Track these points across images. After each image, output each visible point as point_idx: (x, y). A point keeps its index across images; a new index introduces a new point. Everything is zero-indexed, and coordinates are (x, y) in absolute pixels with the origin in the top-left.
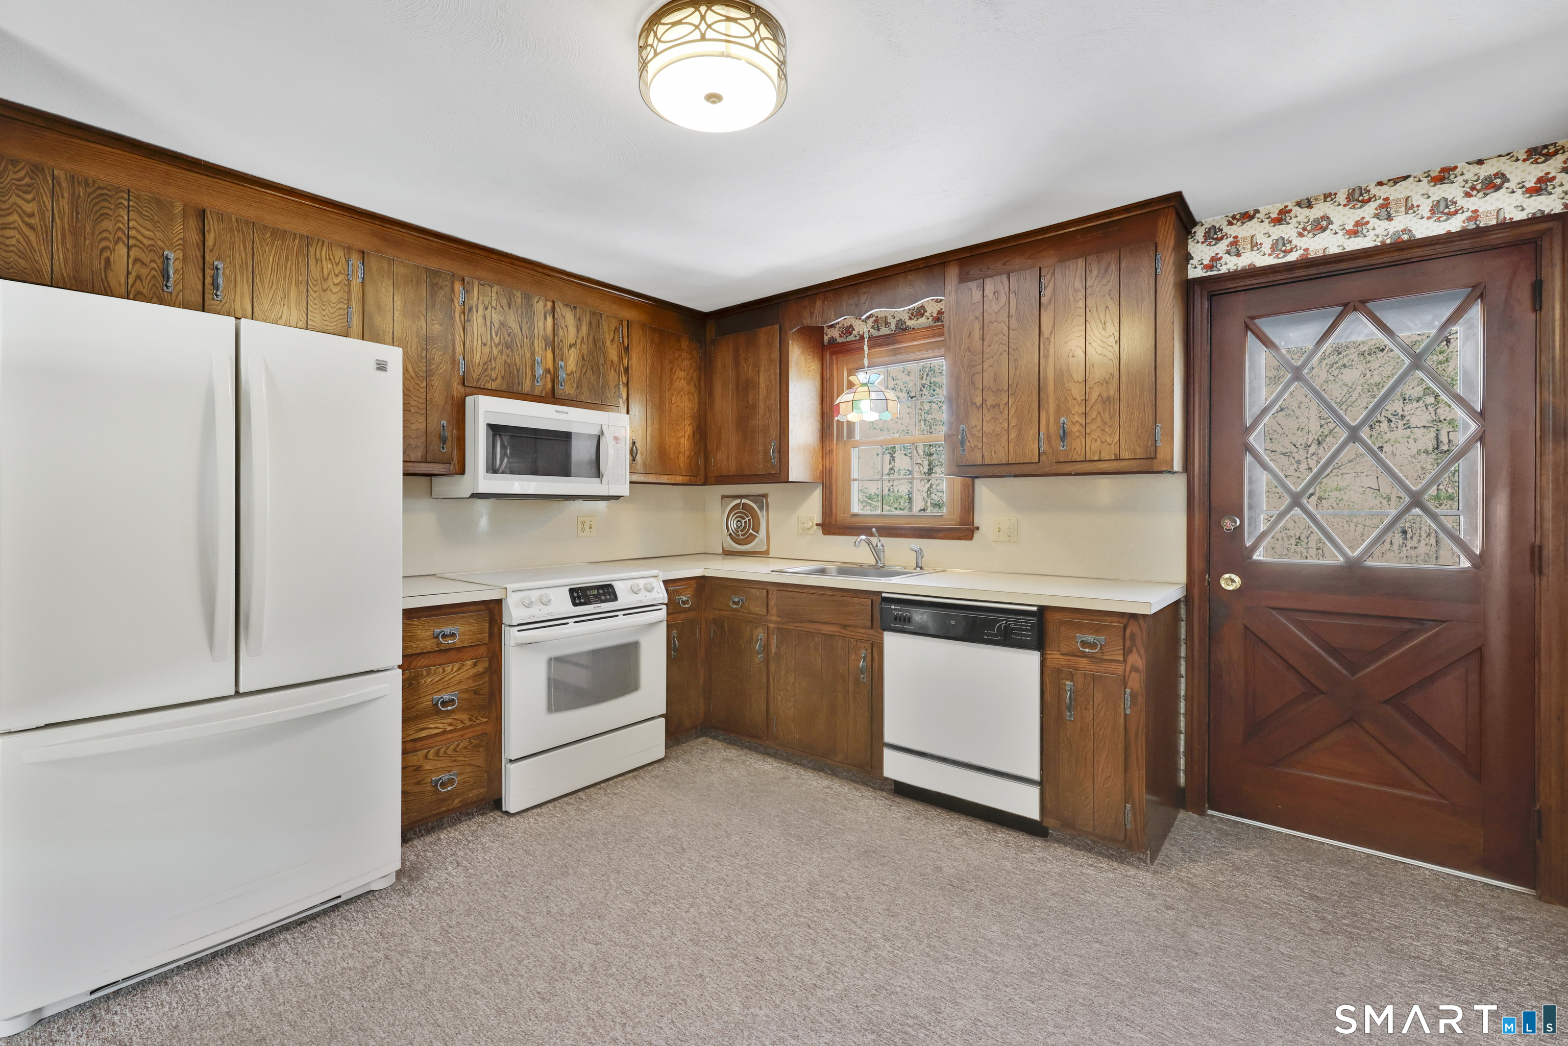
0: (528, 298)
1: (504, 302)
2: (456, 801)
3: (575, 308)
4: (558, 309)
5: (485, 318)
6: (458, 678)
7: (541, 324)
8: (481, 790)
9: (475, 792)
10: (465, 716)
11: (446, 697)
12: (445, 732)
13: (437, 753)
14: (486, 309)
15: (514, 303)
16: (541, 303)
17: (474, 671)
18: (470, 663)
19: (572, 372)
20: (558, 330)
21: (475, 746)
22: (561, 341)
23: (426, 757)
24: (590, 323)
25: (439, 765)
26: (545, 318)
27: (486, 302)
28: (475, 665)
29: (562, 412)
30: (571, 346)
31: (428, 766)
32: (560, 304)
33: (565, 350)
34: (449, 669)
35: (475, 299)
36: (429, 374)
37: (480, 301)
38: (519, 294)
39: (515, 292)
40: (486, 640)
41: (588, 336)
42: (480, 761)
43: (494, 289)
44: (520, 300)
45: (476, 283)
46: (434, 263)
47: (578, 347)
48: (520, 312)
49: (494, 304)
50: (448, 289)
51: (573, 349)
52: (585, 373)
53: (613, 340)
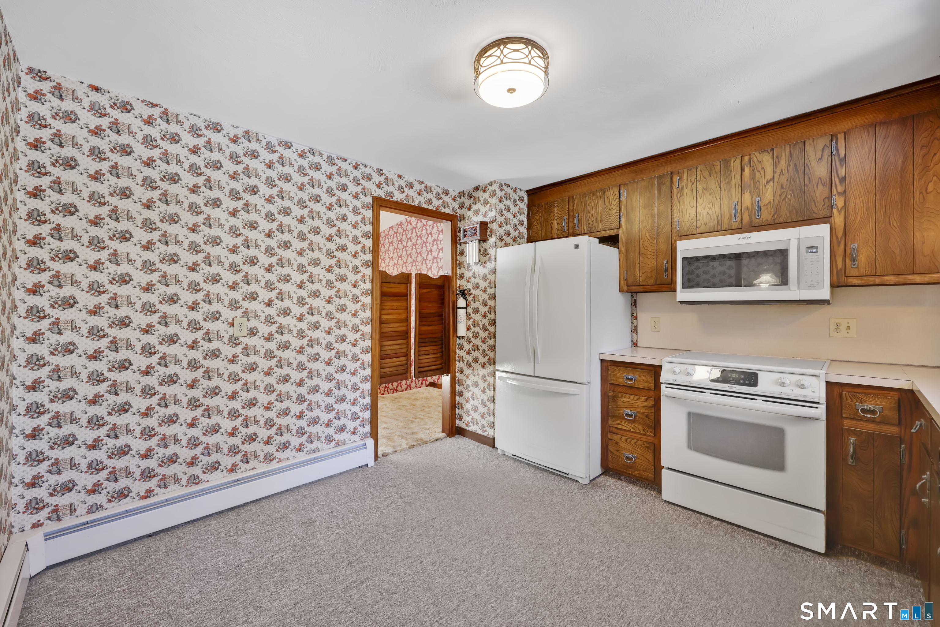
0: (726, 164)
1: (706, 174)
2: (636, 472)
3: (772, 150)
4: (754, 159)
5: (692, 190)
6: (637, 404)
7: (738, 176)
8: (650, 475)
9: (646, 474)
10: (641, 427)
11: (630, 412)
12: (629, 431)
13: (626, 440)
14: (693, 184)
15: (713, 171)
16: (738, 161)
17: (645, 404)
18: (643, 398)
19: (770, 202)
20: (755, 174)
21: (646, 447)
22: (758, 181)
23: (621, 439)
24: (791, 155)
25: (627, 447)
26: (742, 170)
27: (693, 180)
28: (646, 400)
29: (745, 238)
30: (768, 182)
31: (622, 444)
32: (757, 154)
33: (762, 187)
34: (632, 397)
35: (685, 181)
36: (657, 235)
37: (689, 181)
38: (718, 163)
39: (714, 163)
40: (653, 388)
41: (788, 166)
42: (650, 457)
43: (699, 169)
44: (719, 167)
45: (686, 170)
46: (661, 171)
47: (776, 180)
48: (719, 175)
49: (698, 178)
50: (668, 183)
51: (771, 183)
52: (784, 199)
53: (820, 159)
